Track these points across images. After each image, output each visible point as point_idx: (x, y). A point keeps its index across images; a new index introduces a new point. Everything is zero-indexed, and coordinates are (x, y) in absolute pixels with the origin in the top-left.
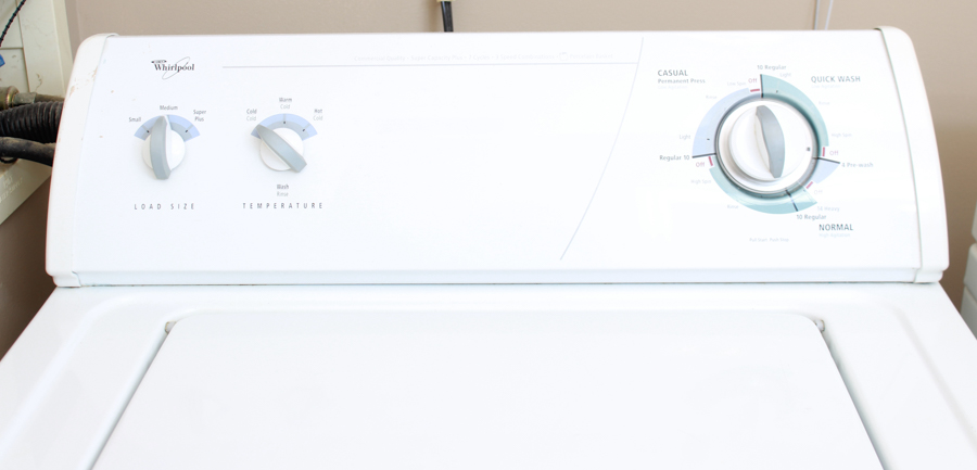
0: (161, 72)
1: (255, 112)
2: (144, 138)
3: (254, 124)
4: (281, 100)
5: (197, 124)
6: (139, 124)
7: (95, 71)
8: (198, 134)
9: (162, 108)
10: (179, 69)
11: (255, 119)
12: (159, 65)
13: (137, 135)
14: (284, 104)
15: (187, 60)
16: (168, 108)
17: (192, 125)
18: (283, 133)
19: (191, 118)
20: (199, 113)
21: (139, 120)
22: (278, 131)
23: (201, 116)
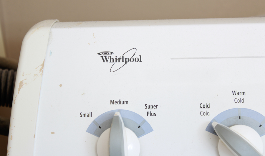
0: (109, 64)
1: (208, 106)
2: (98, 135)
3: (207, 120)
4: (234, 93)
5: (149, 119)
6: (90, 120)
7: (43, 65)
8: (151, 130)
9: (112, 102)
10: (127, 60)
11: (208, 114)
12: (106, 56)
13: (89, 131)
14: (238, 97)
15: (133, 51)
16: (119, 102)
17: (145, 121)
18: (240, 130)
19: (143, 112)
20: (151, 107)
21: (90, 115)
22: (234, 129)
23: (153, 111)
